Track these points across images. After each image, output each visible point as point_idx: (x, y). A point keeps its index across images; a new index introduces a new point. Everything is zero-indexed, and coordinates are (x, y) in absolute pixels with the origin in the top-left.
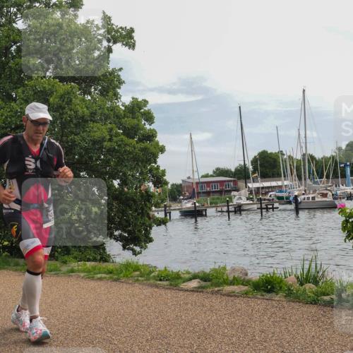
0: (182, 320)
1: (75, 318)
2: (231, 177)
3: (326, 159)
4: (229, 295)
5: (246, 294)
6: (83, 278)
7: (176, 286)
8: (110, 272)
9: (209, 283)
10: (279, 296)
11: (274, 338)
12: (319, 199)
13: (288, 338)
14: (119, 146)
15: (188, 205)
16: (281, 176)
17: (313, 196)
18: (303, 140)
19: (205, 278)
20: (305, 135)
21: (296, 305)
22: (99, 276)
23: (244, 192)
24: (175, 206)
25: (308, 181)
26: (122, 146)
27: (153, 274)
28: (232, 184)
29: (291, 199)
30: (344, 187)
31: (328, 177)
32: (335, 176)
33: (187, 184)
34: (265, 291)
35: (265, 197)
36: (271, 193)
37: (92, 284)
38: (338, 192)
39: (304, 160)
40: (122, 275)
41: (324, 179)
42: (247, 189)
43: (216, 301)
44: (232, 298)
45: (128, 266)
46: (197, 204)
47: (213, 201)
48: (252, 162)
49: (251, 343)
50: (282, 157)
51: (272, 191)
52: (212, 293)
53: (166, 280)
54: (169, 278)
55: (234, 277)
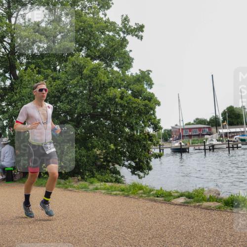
0: (174, 225)
1: (99, 221)
2: (205, 124)
4: (207, 208)
5: (219, 208)
6: (104, 193)
7: (169, 201)
8: (123, 190)
9: (192, 200)
11: (241, 240)
14: (128, 103)
15: (176, 144)
16: (243, 124)
19: (189, 196)
22: (115, 193)
23: (216, 136)
24: (166, 145)
26: (131, 103)
28: (207, 129)
33: (175, 130)
34: (233, 207)
35: (232, 140)
37: (111, 198)
40: (131, 192)
42: (218, 133)
43: (198, 213)
44: (209, 211)
45: (135, 186)
46: (183, 144)
47: (193, 142)
48: (222, 114)
49: (224, 243)
50: (244, 111)
51: (237, 135)
52: (195, 207)
53: (162, 197)
54: (164, 195)
55: (210, 196)
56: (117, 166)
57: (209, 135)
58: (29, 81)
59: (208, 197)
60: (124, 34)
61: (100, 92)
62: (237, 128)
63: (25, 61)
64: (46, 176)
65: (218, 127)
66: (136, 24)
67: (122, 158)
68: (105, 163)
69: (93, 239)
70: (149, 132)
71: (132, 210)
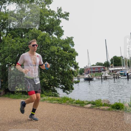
0: (85, 119)
1: (46, 117)
2: (102, 65)
4: (103, 110)
5: (109, 109)
6: (48, 102)
7: (83, 106)
8: (58, 101)
9: (95, 105)
10: (122, 111)
11: (120, 126)
13: (125, 126)
15: (87, 76)
16: (122, 66)
19: (93, 103)
22: (54, 102)
23: (107, 72)
24: (81, 76)
26: (63, 54)
27: (74, 102)
28: (103, 68)
29: (126, 74)
33: (86, 68)
34: (116, 109)
35: (116, 74)
37: (52, 105)
40: (62, 102)
42: (109, 70)
43: (98, 112)
46: (90, 76)
47: (96, 75)
48: (111, 60)
49: (111, 128)
50: (122, 58)
51: (118, 71)
52: (96, 109)
53: (79, 104)
55: (104, 103)
56: (55, 87)
57: (104, 71)
58: (8, 43)
59: (103, 104)
60: (59, 17)
61: (46, 49)
62: (118, 67)
63: (6, 32)
64: (17, 93)
65: (108, 67)
66: (65, 12)
67: (58, 83)
68: (49, 86)
69: (43, 127)
70: (72, 70)
71: (63, 111)
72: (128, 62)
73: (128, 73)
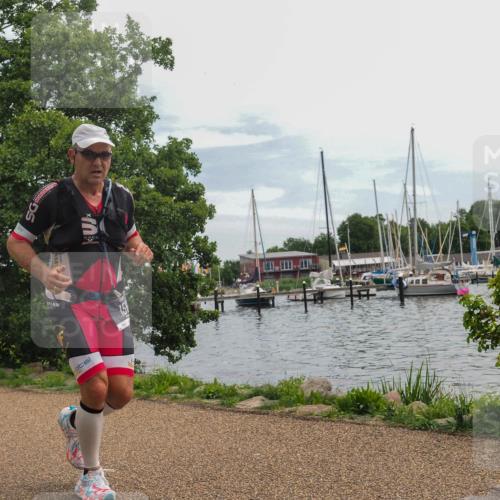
0: (238, 454)
2: (307, 251)
3: (443, 226)
4: (305, 418)
5: (329, 416)
7: (230, 405)
8: (138, 387)
9: (276, 401)
10: (375, 419)
11: (368, 478)
12: (432, 282)
13: (387, 477)
14: (150, 206)
15: (248, 291)
16: (379, 250)
17: (424, 278)
18: (410, 200)
19: (271, 394)
20: (414, 191)
21: (399, 432)
23: (328, 273)
24: (229, 292)
25: (418, 258)
26: (156, 205)
27: (198, 389)
28: (310, 261)
29: (394, 282)
30: (468, 266)
31: (445, 251)
32: (456, 250)
33: (247, 261)
34: (355, 412)
35: (357, 280)
36: (365, 274)
38: (460, 273)
39: (412, 227)
40: (153, 390)
41: (440, 254)
42: (332, 268)
43: (286, 427)
44: (310, 423)
45: (163, 381)
46: (261, 290)
47: (282, 285)
48: (339, 230)
49: (335, 486)
50: (381, 224)
51: (367, 271)
52: (281, 415)
53: (217, 398)
54: (221, 394)
55: (312, 393)
59: (309, 395)
62: (367, 257)
65: (332, 257)
71: (155, 426)
72: (402, 237)
73: (400, 279)
